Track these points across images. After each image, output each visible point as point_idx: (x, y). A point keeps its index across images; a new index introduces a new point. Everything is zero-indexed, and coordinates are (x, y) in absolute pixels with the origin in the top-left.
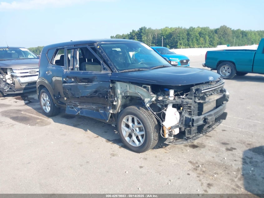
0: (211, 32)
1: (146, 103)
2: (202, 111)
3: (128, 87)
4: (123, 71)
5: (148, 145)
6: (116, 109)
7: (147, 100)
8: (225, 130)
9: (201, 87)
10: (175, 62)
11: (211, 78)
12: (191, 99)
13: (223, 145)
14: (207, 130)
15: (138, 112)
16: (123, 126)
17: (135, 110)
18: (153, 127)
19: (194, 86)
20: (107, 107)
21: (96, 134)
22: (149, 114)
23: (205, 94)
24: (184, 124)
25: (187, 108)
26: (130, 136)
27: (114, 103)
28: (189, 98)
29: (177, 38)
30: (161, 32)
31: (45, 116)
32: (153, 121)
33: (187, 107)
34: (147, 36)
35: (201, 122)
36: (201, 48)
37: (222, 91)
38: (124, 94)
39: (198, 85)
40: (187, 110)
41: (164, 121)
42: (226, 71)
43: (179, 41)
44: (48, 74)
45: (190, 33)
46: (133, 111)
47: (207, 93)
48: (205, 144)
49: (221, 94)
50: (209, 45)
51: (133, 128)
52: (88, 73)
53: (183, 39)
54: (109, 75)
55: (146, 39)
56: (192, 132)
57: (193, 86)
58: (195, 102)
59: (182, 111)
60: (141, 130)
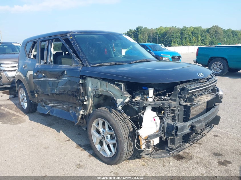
0: (203, 32)
1: (118, 105)
2: (189, 115)
3: (99, 84)
4: (95, 65)
5: (120, 157)
6: (87, 110)
7: (119, 101)
8: (217, 136)
9: (188, 86)
10: (166, 58)
11: (201, 75)
12: (175, 101)
13: (215, 156)
14: (196, 138)
15: (109, 115)
16: (93, 131)
17: (106, 113)
18: (127, 135)
19: (179, 84)
20: (77, 107)
21: (68, 136)
22: (122, 119)
23: (193, 95)
24: (165, 132)
25: (169, 112)
26: (101, 143)
27: (85, 103)
28: (172, 100)
29: (171, 37)
30: (156, 32)
31: (23, 113)
32: (126, 127)
33: (169, 110)
34: (143, 35)
35: (187, 131)
36: (194, 46)
37: (215, 90)
38: (95, 92)
39: (185, 84)
40: (169, 114)
41: (141, 128)
42: (218, 67)
43: (173, 40)
44: (24, 68)
45: (184, 32)
46: (103, 114)
47: (196, 93)
48: (193, 154)
49: (213, 95)
50: (201, 43)
51: (103, 135)
52: (58, 67)
53: (177, 38)
54: (79, 69)
55: (142, 37)
56: (176, 142)
57: (177, 84)
58: (180, 104)
59: (163, 116)
60: (112, 138)
